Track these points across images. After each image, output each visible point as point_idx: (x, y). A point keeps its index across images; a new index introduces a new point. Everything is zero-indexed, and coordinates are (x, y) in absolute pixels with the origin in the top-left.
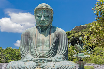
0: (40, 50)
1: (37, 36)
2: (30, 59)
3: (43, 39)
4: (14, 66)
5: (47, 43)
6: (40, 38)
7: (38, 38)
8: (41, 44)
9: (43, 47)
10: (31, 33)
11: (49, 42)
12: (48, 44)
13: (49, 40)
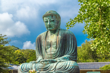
0: (48, 51)
1: (47, 39)
2: (38, 61)
3: (51, 41)
8: (49, 46)
9: (51, 49)
13: (56, 42)
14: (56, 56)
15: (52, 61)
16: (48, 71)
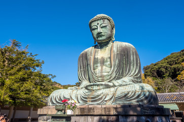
0: (98, 72)
2: (82, 86)
3: (102, 58)
5: (107, 61)
6: (98, 56)
7: (96, 57)
8: (99, 65)
9: (102, 68)
12: (109, 63)
13: (110, 58)
14: (110, 78)
15: (105, 85)
16: (100, 101)
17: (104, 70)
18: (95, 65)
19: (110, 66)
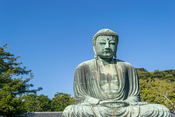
0: (105, 89)
1: (100, 70)
2: (97, 103)
3: (108, 74)
4: (76, 113)
5: (114, 79)
6: (104, 72)
7: (102, 72)
8: (106, 81)
9: (109, 85)
10: (90, 66)
11: (118, 79)
12: (117, 80)
13: (117, 76)
14: (119, 96)
15: (125, 103)
17: (112, 88)
18: (102, 82)
19: (117, 84)
